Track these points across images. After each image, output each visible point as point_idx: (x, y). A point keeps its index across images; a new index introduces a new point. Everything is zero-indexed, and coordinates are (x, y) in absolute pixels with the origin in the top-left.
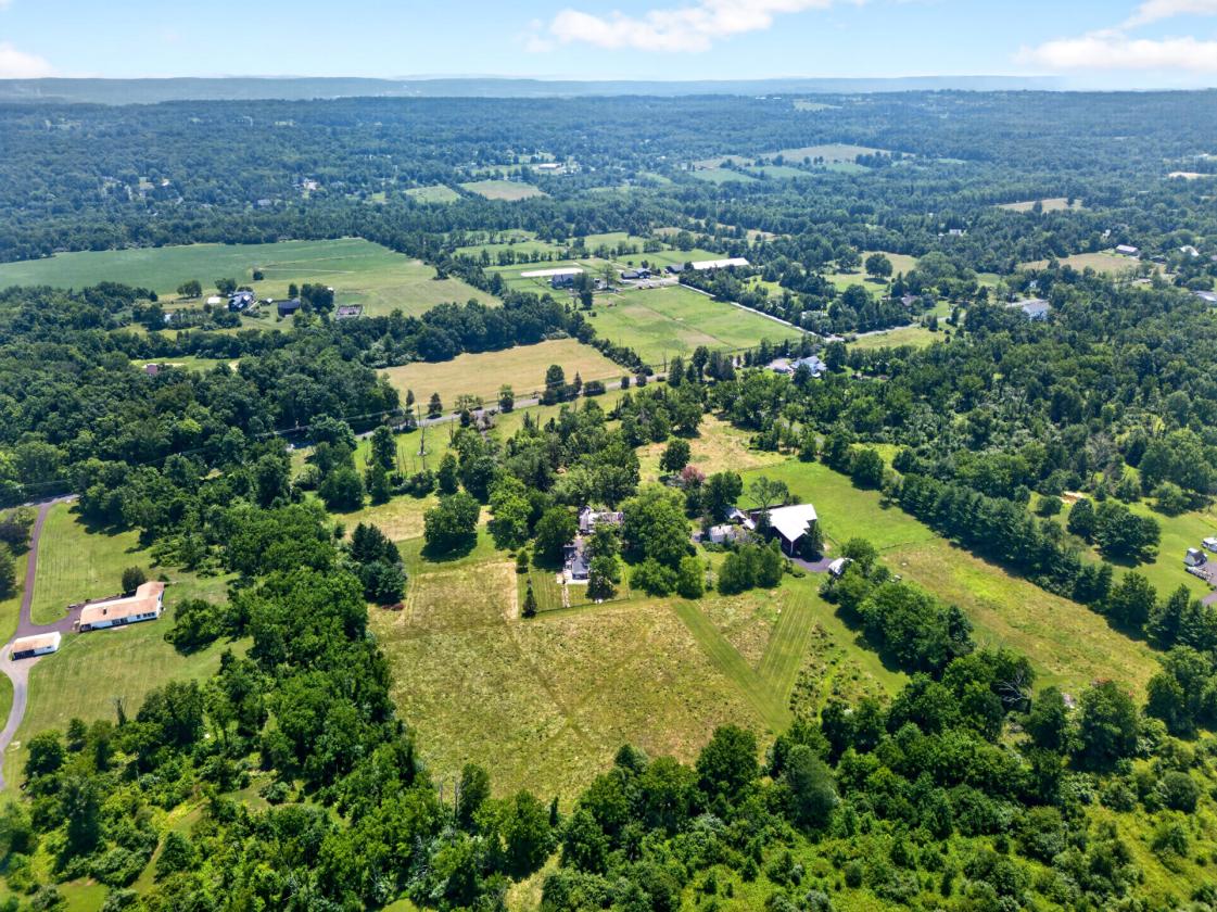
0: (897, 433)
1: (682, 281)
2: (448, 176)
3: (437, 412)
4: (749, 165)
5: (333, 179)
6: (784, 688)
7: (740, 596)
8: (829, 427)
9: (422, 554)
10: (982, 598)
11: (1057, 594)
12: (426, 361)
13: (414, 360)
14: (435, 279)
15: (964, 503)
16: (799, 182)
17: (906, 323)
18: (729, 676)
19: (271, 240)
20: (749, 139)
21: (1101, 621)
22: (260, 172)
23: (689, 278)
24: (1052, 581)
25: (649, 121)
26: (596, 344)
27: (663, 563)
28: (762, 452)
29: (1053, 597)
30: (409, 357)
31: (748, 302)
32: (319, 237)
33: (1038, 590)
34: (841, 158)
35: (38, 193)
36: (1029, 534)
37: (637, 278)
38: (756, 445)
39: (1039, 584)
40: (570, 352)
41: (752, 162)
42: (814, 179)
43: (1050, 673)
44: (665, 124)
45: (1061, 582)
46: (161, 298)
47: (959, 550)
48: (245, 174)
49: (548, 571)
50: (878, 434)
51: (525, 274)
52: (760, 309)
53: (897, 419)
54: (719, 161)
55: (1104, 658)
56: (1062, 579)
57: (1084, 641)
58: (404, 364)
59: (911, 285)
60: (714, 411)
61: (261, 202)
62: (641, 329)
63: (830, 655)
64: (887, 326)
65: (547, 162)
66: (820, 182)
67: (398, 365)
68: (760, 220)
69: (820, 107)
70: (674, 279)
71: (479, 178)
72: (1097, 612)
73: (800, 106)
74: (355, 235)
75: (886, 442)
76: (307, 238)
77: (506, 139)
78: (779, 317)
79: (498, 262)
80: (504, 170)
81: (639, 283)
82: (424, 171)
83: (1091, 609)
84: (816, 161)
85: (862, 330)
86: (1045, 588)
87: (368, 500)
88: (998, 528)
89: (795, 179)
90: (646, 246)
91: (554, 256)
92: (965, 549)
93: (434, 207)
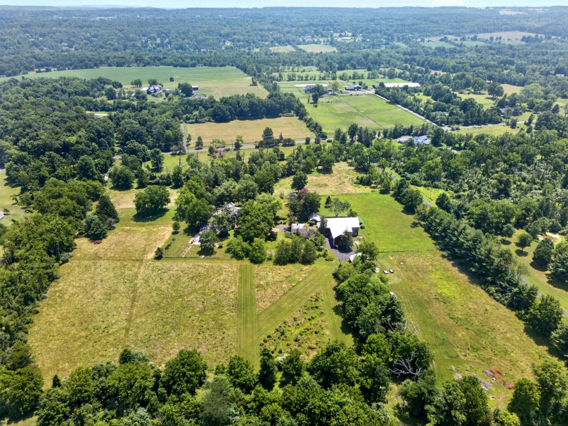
0: (449, 183)
1: (376, 93)
2: (294, 41)
3: (200, 147)
4: (456, 40)
5: (239, 41)
6: (266, 330)
7: (285, 267)
8: (409, 175)
9: (133, 216)
10: (440, 295)
11: (498, 301)
12: (216, 122)
13: (209, 121)
14: (251, 85)
15: (455, 229)
16: (479, 47)
17: (497, 122)
18: (239, 316)
19: (194, 66)
20: (463, 27)
21: (521, 325)
22: (207, 37)
23: (381, 91)
24: (497, 291)
25: (411, 18)
26: (305, 121)
27: (245, 240)
28: (360, 186)
29: (494, 302)
30: (208, 120)
31: (406, 105)
32: (215, 66)
33: (486, 295)
34: (513, 38)
35: (112, 42)
36: (488, 257)
37: (354, 90)
38: (359, 181)
39: (488, 292)
40: (291, 123)
41: (459, 38)
42: (488, 46)
43: (458, 356)
44: (419, 20)
45: (502, 293)
46: (124, 87)
47: (445, 260)
48: (200, 37)
49: (188, 235)
50: (436, 183)
51: (296, 86)
52: (411, 109)
53: (454, 176)
54: (440, 38)
55: (506, 352)
56: (503, 291)
57: (498, 338)
58: (204, 122)
59: (510, 101)
60: (349, 161)
61: (202, 50)
62: (337, 115)
63: (312, 313)
64: (484, 123)
65: (348, 36)
66: (491, 48)
67: (200, 122)
68: (442, 66)
69: (514, 13)
70: (373, 91)
71: (309, 43)
72: (520, 319)
73: (502, 12)
74: (232, 66)
75: (440, 188)
76: (210, 66)
77: (332, 25)
78: (419, 114)
79: (287, 79)
80: (322, 40)
81: (353, 92)
82: (283, 39)
83: (517, 316)
84: (497, 39)
85: (466, 124)
86: (491, 295)
87: (135, 185)
88: (469, 249)
89: (477, 46)
90: (369, 75)
91: (317, 78)
92: (449, 260)
93: (276, 54)
